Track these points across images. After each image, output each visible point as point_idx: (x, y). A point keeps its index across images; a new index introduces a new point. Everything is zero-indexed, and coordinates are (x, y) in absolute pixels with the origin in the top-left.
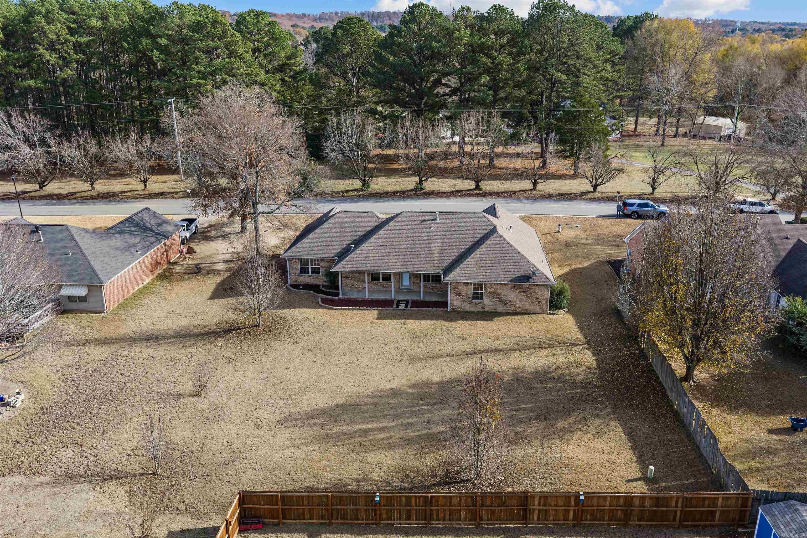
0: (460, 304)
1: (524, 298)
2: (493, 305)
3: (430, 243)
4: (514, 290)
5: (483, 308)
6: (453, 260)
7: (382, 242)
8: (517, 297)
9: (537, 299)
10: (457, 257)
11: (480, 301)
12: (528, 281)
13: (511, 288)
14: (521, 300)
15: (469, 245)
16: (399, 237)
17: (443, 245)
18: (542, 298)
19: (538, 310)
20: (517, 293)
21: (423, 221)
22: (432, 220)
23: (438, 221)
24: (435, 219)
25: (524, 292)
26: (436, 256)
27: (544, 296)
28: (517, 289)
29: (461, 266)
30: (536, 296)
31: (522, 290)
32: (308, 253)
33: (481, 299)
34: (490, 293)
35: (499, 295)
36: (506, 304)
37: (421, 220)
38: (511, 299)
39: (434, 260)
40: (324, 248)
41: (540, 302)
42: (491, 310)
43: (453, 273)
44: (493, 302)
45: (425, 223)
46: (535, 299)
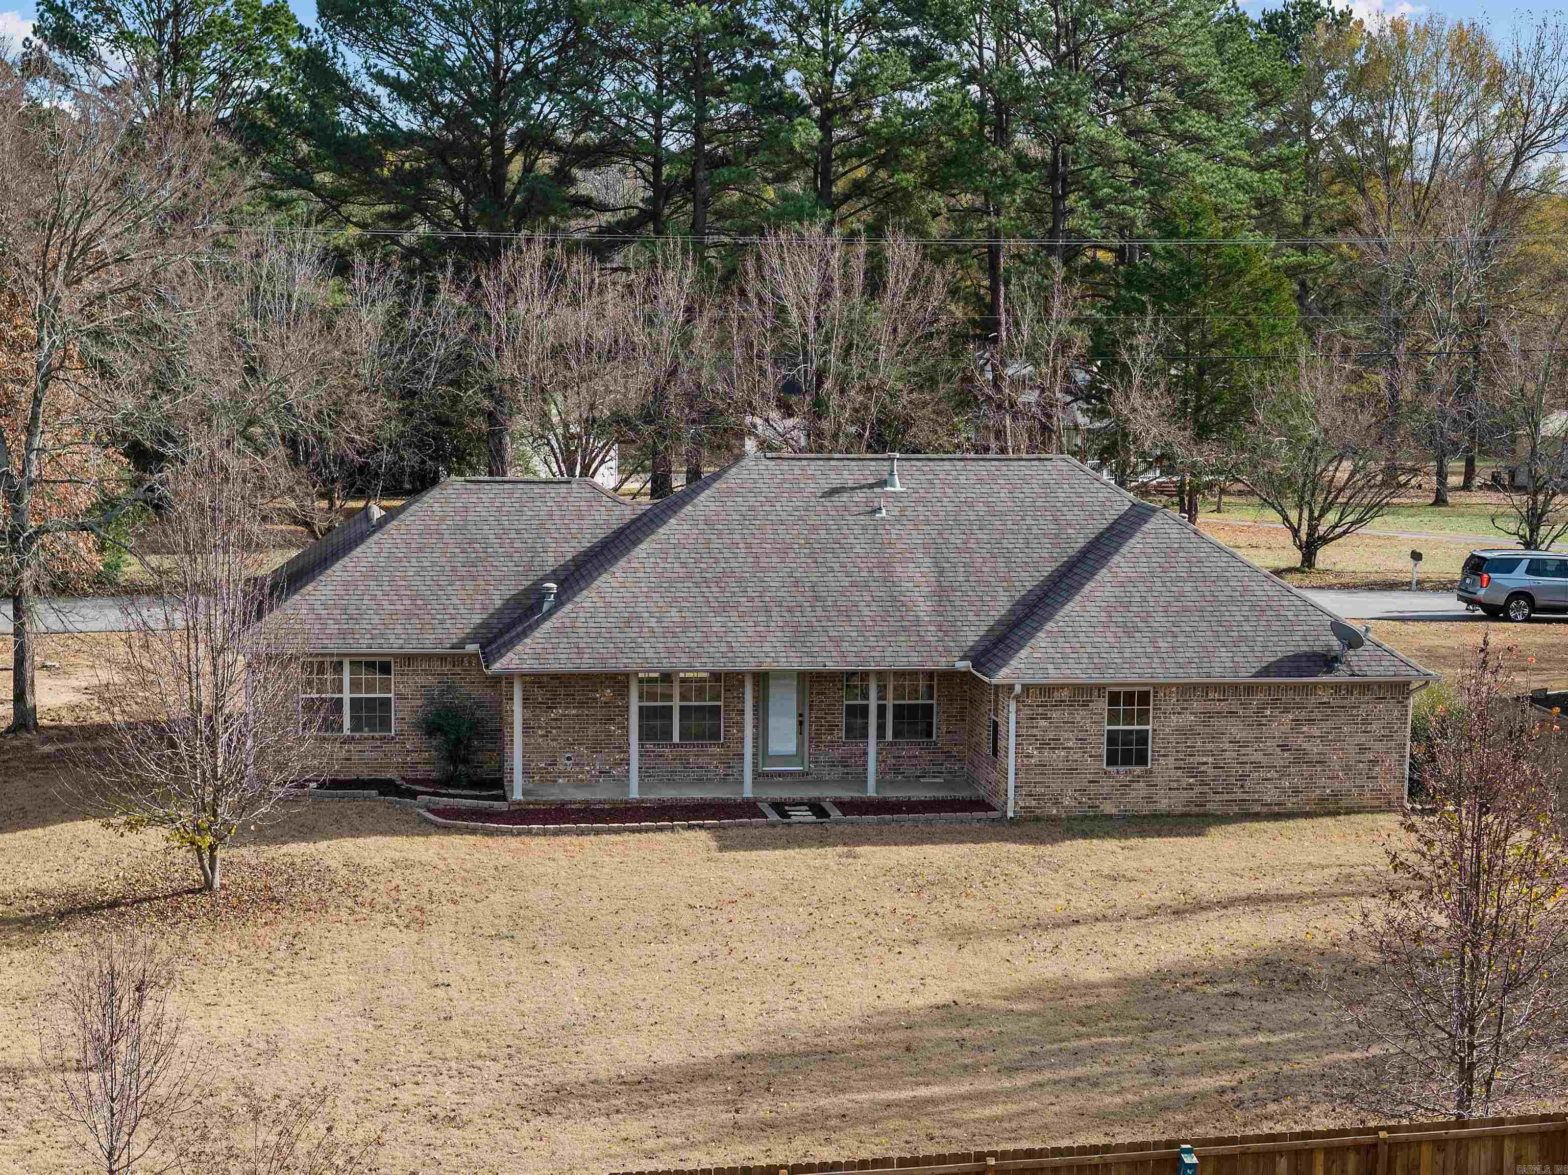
0: (1056, 785)
1: (1314, 748)
2: (1190, 787)
3: (886, 566)
4: (1272, 717)
5: (1149, 799)
6: (999, 623)
7: (684, 565)
8: (1284, 748)
9: (1363, 749)
10: (1011, 612)
11: (1138, 770)
12: (1330, 670)
13: (1261, 709)
14: (1301, 758)
15: (1047, 569)
16: (749, 546)
17: (941, 573)
18: (1378, 746)
19: (1368, 799)
20: (1286, 728)
21: (834, 491)
22: (871, 486)
23: (898, 488)
24: (883, 483)
25: (1311, 721)
26: (923, 608)
27: (1389, 738)
28: (1286, 711)
29: (1050, 626)
30: (1362, 739)
31: (1303, 715)
32: (343, 634)
33: (1142, 759)
34: (1179, 730)
35: (1213, 738)
36: (1243, 777)
37: (827, 487)
38: (1258, 757)
39: (917, 621)
40: (409, 615)
41: (1374, 762)
42: (1180, 809)
43: (1023, 653)
44: (1192, 771)
45: (845, 497)
46: (1353, 750)
